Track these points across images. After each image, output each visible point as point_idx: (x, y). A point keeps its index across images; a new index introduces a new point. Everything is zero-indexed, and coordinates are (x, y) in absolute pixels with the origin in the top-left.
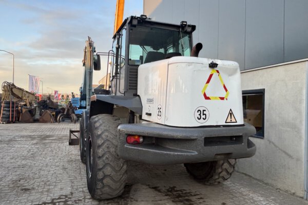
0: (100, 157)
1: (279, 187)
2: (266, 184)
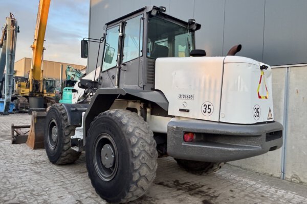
0: (136, 157)
1: (257, 171)
2: (244, 169)
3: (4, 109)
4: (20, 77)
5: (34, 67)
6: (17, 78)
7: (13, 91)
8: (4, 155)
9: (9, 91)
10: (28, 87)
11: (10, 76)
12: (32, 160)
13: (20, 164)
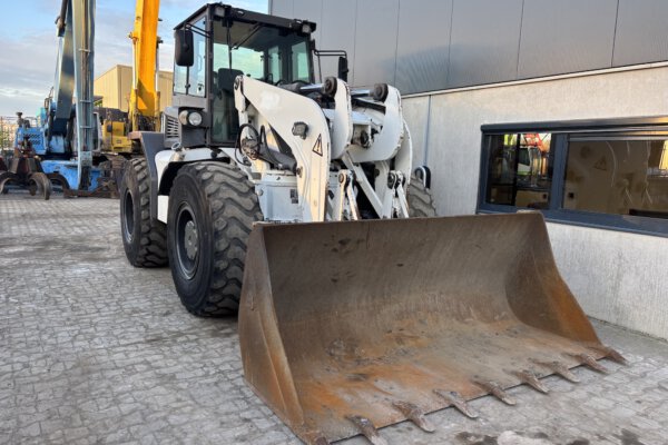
3: (79, 181)
4: (109, 110)
5: (140, 85)
6: (103, 112)
7: (95, 141)
8: (73, 308)
9: (86, 140)
10: (127, 130)
11: (86, 105)
12: (147, 327)
13: (114, 342)
